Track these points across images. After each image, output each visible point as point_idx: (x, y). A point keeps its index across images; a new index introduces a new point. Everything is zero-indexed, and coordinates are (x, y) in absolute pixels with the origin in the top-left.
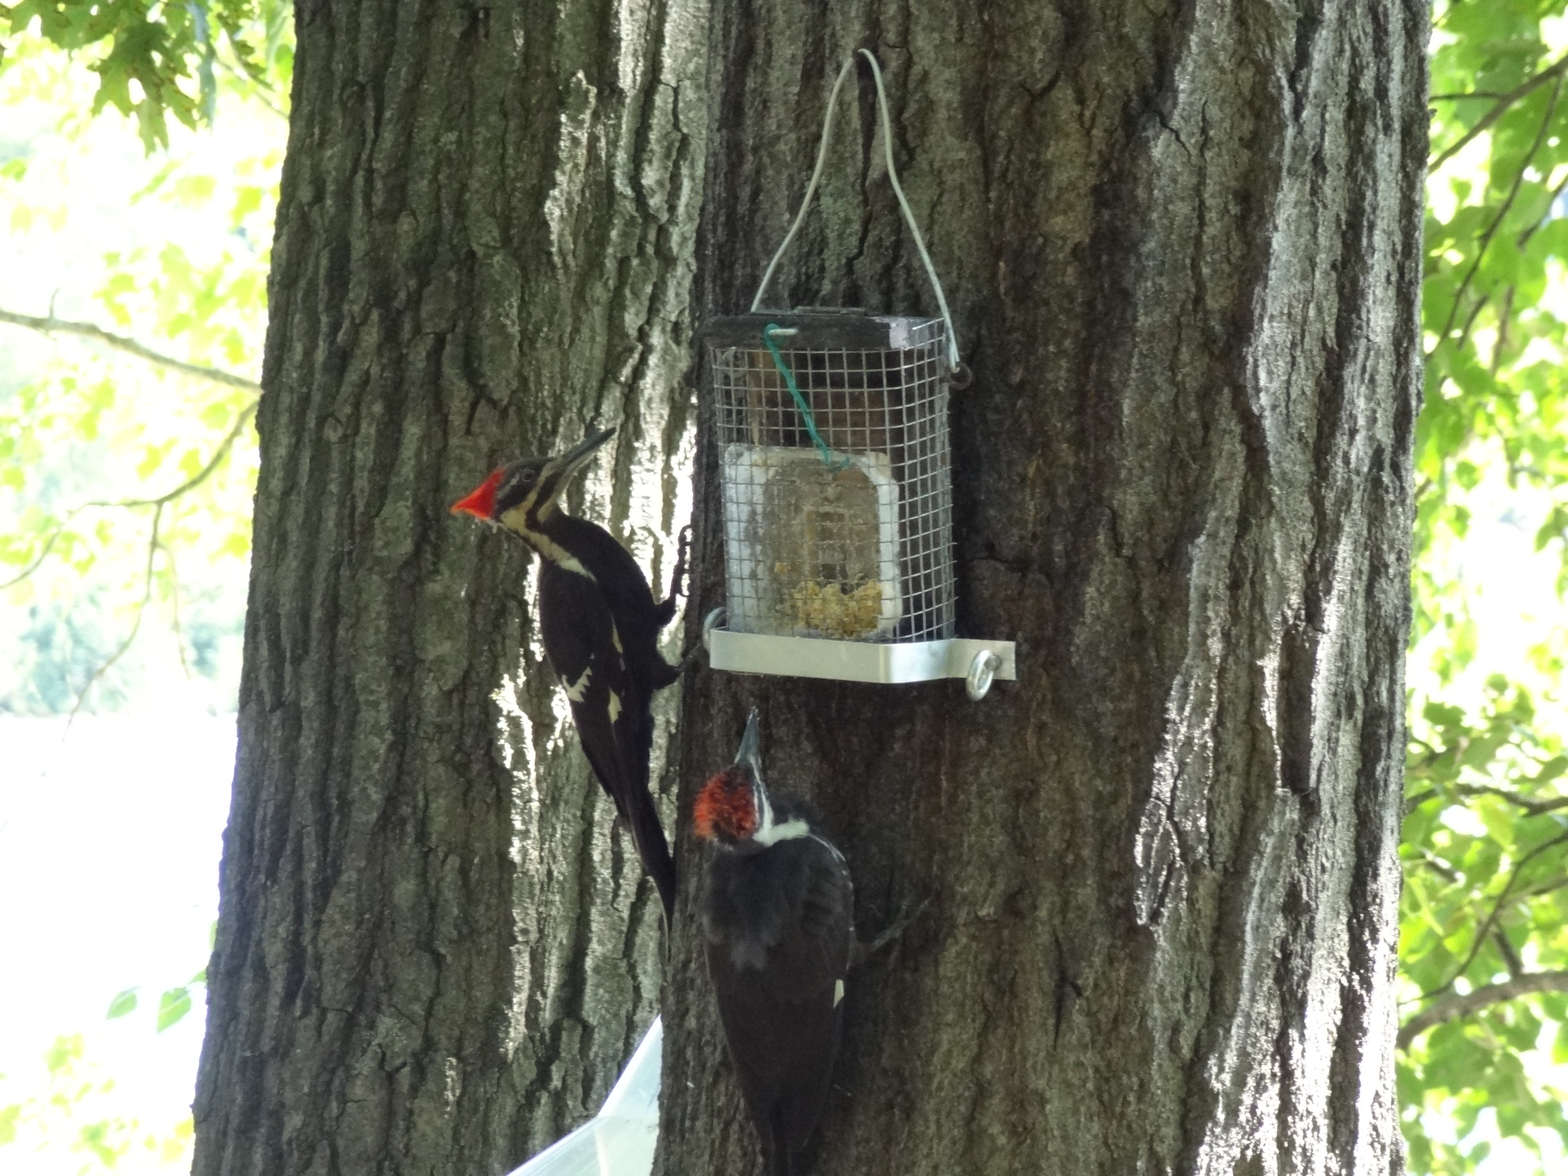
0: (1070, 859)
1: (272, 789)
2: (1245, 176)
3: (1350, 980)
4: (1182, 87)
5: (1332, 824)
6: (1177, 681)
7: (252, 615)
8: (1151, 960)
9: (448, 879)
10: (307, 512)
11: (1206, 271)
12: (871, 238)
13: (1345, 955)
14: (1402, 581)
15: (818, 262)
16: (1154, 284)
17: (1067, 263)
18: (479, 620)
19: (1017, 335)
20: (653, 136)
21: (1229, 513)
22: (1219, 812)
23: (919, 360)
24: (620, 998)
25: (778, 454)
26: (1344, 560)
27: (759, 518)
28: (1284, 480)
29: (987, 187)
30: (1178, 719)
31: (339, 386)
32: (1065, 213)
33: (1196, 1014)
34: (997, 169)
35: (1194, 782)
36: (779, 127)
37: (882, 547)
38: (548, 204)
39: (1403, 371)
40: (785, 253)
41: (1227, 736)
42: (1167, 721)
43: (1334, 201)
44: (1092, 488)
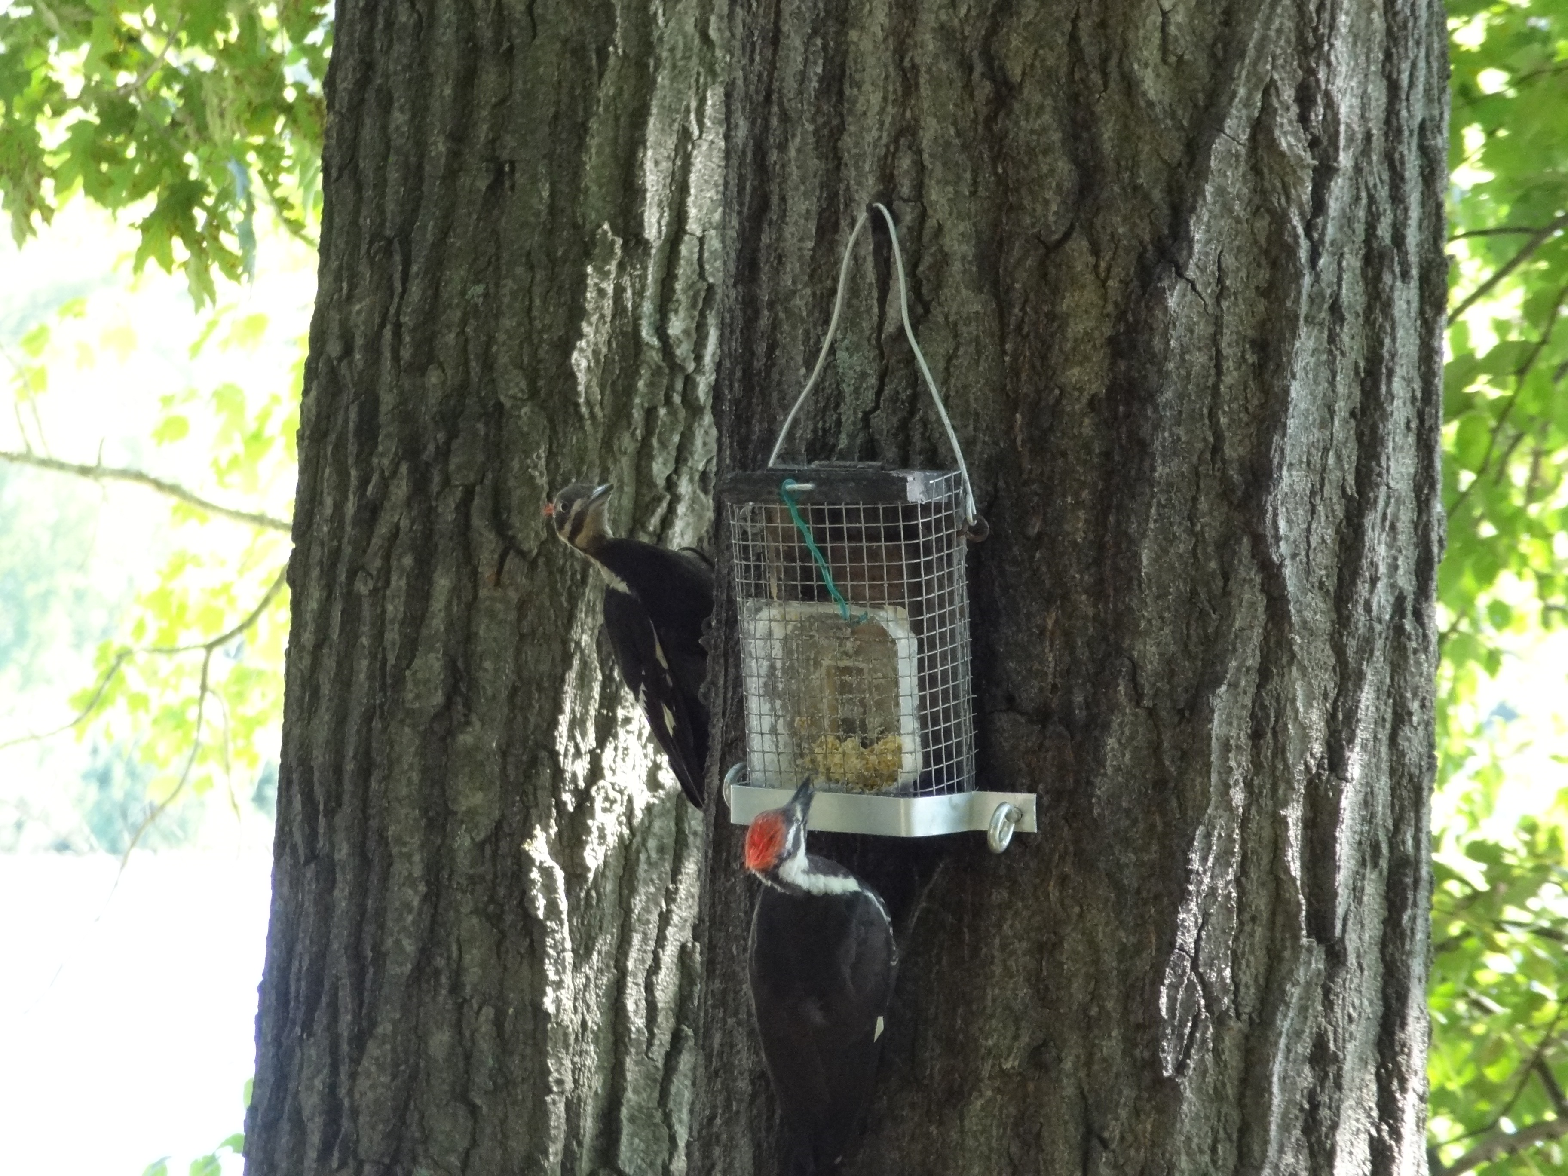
0: (1094, 1011)
1: (308, 942)
2: (1262, 324)
3: (1379, 1130)
4: (1197, 237)
5: (1358, 973)
6: (1200, 832)
7: (285, 768)
8: (1177, 1112)
9: (483, 1030)
10: (339, 664)
11: (1223, 420)
12: (887, 391)
13: (1373, 1105)
14: (1426, 729)
15: (835, 417)
16: (1172, 435)
17: (1084, 415)
18: (511, 771)
19: (1035, 487)
20: (678, 286)
21: (1249, 662)
22: (1244, 962)
23: (936, 513)
24: (655, 1148)
25: (797, 609)
26: (1367, 708)
27: (779, 673)
28: (1305, 628)
29: (1003, 340)
30: (1201, 869)
31: (369, 539)
32: (1081, 363)
33: (1224, 1166)
34: (1013, 322)
35: (1218, 932)
36: (794, 282)
37: (901, 700)
38: (575, 355)
39: (1425, 518)
40: (801, 408)
41: (1251, 886)
42: (1191, 872)
43: (1352, 348)
44: (1112, 638)
